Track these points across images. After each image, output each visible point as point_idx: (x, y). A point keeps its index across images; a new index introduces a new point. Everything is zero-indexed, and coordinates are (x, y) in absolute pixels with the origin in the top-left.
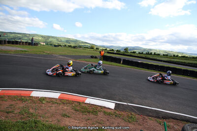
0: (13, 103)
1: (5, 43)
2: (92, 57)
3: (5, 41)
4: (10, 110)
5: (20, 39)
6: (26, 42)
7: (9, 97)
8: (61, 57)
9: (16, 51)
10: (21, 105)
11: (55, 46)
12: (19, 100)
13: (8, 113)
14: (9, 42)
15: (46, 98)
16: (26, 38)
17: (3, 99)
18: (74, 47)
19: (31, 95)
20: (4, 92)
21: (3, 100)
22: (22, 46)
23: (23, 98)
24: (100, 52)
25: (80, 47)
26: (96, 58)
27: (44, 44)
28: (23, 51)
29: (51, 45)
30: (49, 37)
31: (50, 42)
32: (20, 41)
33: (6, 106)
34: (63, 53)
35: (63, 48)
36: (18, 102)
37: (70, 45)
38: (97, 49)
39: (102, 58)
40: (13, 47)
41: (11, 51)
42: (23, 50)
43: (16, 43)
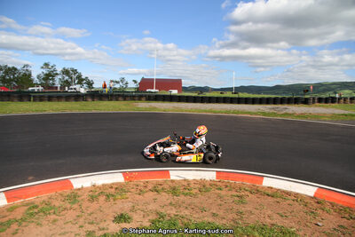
1: (314, 102)
3: (314, 99)
9: (334, 115)
14: (320, 100)
17: (322, 207)
20: (325, 193)
22: (342, 105)
28: (346, 115)
40: (327, 107)
41: (324, 115)
42: (346, 112)
43: (333, 100)
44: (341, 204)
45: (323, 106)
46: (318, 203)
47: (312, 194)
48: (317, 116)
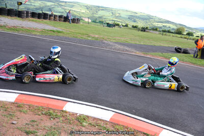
0: (36, 118)
1: (27, 16)
2: (178, 50)
3: (27, 12)
4: (31, 129)
5: (50, 10)
6: (60, 17)
7: (30, 106)
8: (119, 46)
9: (43, 31)
10: (48, 123)
11: (109, 25)
12: (45, 114)
13: (27, 133)
14: (34, 15)
15: (88, 117)
16: (59, 9)
17: (21, 109)
18: (144, 30)
19: (64, 109)
20: (24, 97)
21: (21, 111)
22: (52, 22)
23: (51, 111)
24: (196, 42)
25: (155, 29)
26: (185, 52)
27: (90, 21)
28: (54, 31)
29: (101, 22)
30: (98, 8)
31: (100, 17)
32: (49, 13)
33: (25, 122)
34: (123, 40)
35: (123, 29)
36: (44, 117)
37: (135, 24)
38: (189, 34)
39: (199, 54)
40: (39, 23)
41: (36, 30)
42: (55, 29)
43: (44, 16)
44: (36, 105)
45: (36, 22)
46: (18, 106)
47: (13, 100)
48: (29, 30)
